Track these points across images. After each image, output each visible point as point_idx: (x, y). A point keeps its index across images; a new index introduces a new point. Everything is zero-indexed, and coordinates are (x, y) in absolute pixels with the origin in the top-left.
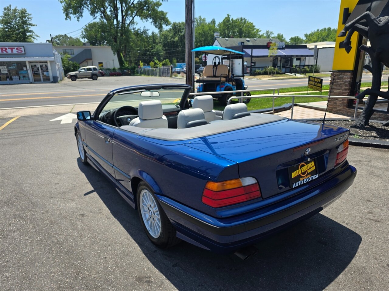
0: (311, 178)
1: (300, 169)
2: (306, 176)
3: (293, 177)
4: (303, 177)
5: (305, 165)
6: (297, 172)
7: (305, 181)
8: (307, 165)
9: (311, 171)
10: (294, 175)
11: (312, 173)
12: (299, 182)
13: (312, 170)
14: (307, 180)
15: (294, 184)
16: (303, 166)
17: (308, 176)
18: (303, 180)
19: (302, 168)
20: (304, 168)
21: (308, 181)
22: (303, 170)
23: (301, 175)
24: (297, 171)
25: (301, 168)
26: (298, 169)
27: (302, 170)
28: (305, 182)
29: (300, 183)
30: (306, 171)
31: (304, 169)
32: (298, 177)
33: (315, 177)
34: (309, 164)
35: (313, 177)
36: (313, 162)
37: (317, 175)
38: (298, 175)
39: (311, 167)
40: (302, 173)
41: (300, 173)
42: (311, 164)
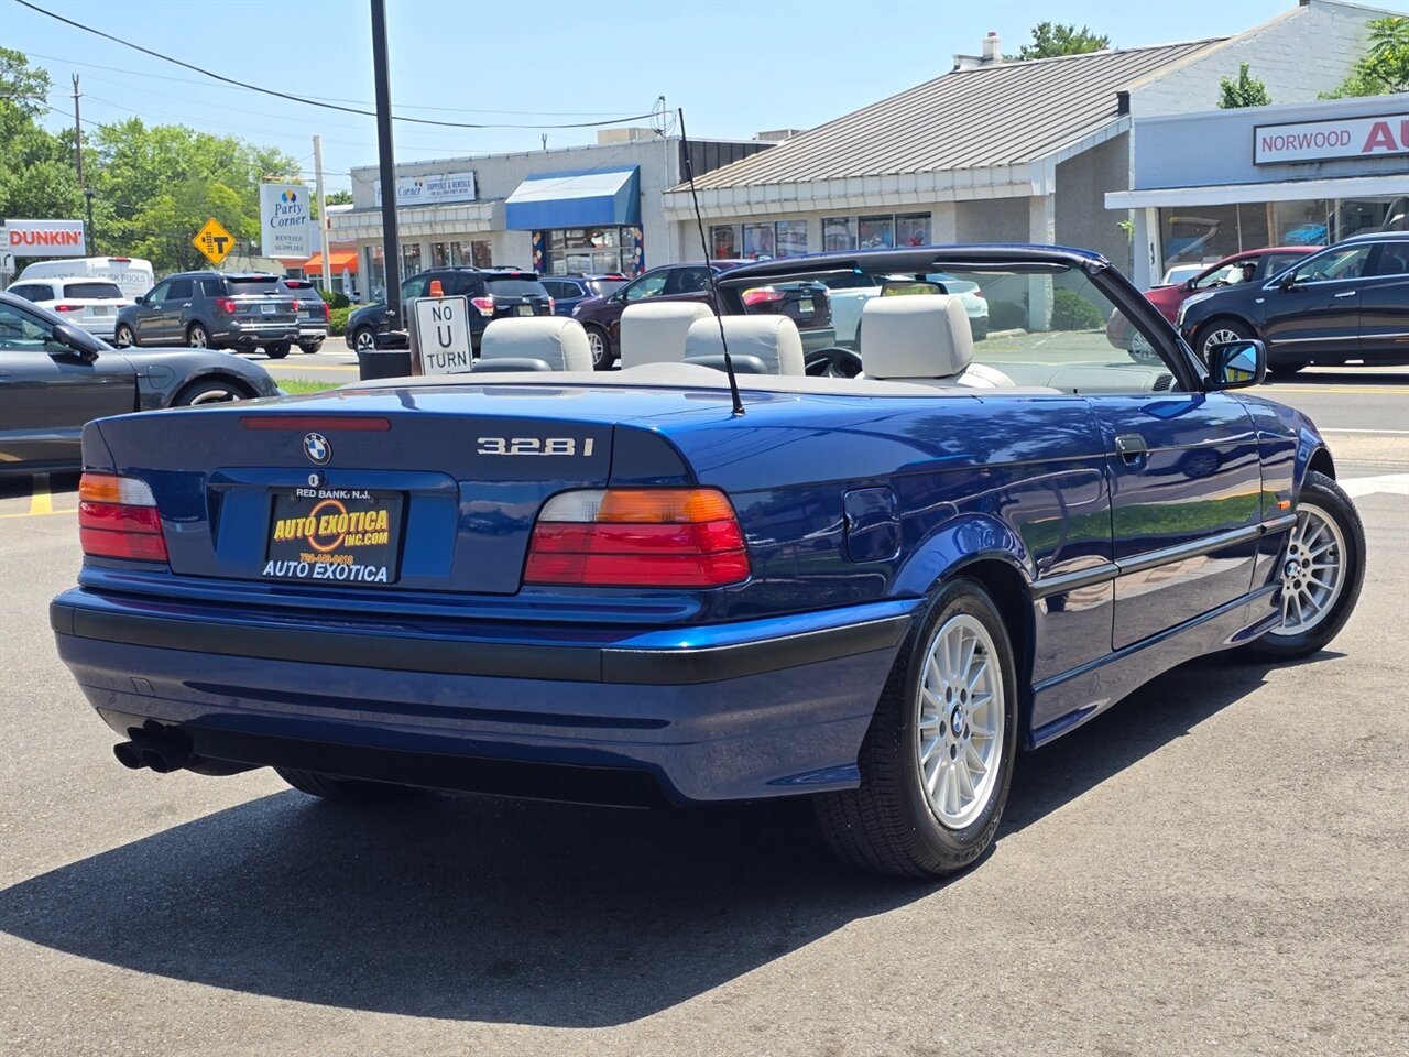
0: (350, 571)
1: (312, 519)
2: (332, 553)
3: (276, 537)
4: (317, 553)
5: (343, 510)
6: (297, 524)
7: (317, 570)
8: (349, 513)
9: (358, 543)
10: (284, 530)
11: (363, 554)
12: (293, 564)
13: (367, 542)
14: (330, 570)
15: (271, 563)
16: (332, 511)
17: (337, 559)
18: (312, 566)
19: (324, 518)
20: (333, 519)
21: (329, 573)
22: (326, 529)
23: (311, 540)
24: (301, 521)
25: (318, 518)
26: (307, 518)
27: (323, 524)
28: (315, 576)
29: (296, 567)
30: (339, 534)
31: (332, 525)
32: (298, 546)
33: (370, 574)
34: (363, 514)
35: (358, 571)
36: (383, 514)
37: (384, 569)
38: (296, 537)
39: (367, 528)
40: (317, 537)
41: (310, 532)
42: (374, 517)
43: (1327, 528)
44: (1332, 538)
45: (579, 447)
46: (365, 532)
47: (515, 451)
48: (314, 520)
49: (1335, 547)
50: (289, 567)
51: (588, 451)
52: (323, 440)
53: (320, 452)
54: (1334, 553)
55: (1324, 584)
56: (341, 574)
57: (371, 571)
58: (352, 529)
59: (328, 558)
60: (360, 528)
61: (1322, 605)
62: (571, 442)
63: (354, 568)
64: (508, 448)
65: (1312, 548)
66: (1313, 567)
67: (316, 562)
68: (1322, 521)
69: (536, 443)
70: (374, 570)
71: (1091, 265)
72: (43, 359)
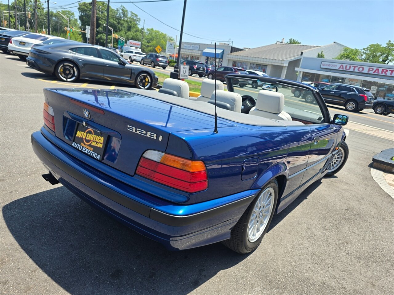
0: (91, 153)
1: (85, 133)
3: (77, 135)
4: (85, 144)
5: (93, 134)
6: (82, 133)
7: (84, 149)
8: (94, 135)
9: (95, 145)
10: (79, 134)
11: (95, 149)
13: (97, 146)
14: (87, 150)
15: (74, 143)
16: (90, 132)
17: (89, 148)
18: (83, 147)
19: (88, 134)
20: (90, 135)
21: (86, 152)
22: (88, 138)
23: (84, 139)
24: (83, 133)
25: (87, 133)
26: (84, 132)
27: (88, 136)
28: (83, 151)
29: (79, 146)
31: (91, 137)
32: (80, 140)
33: (96, 156)
34: (98, 136)
35: (93, 153)
36: (102, 138)
37: (99, 156)
38: (81, 137)
39: (98, 141)
40: (85, 139)
41: (84, 137)
42: (100, 139)
43: (342, 152)
44: (342, 154)
45: (158, 137)
46: (97, 142)
47: (138, 132)
48: (86, 133)
49: (342, 156)
50: (78, 145)
51: (160, 139)
52: (88, 112)
53: (87, 115)
54: (342, 157)
55: (337, 163)
56: (89, 153)
57: (96, 155)
58: (94, 140)
59: (87, 147)
60: (96, 141)
61: (336, 167)
62: (155, 135)
63: (92, 152)
64: (136, 131)
65: (337, 156)
66: (337, 159)
67: (84, 147)
68: (341, 151)
69: (144, 132)
70: (97, 155)
71: (314, 91)
72: (117, 63)
